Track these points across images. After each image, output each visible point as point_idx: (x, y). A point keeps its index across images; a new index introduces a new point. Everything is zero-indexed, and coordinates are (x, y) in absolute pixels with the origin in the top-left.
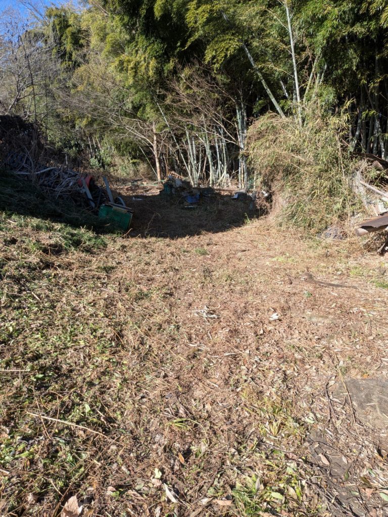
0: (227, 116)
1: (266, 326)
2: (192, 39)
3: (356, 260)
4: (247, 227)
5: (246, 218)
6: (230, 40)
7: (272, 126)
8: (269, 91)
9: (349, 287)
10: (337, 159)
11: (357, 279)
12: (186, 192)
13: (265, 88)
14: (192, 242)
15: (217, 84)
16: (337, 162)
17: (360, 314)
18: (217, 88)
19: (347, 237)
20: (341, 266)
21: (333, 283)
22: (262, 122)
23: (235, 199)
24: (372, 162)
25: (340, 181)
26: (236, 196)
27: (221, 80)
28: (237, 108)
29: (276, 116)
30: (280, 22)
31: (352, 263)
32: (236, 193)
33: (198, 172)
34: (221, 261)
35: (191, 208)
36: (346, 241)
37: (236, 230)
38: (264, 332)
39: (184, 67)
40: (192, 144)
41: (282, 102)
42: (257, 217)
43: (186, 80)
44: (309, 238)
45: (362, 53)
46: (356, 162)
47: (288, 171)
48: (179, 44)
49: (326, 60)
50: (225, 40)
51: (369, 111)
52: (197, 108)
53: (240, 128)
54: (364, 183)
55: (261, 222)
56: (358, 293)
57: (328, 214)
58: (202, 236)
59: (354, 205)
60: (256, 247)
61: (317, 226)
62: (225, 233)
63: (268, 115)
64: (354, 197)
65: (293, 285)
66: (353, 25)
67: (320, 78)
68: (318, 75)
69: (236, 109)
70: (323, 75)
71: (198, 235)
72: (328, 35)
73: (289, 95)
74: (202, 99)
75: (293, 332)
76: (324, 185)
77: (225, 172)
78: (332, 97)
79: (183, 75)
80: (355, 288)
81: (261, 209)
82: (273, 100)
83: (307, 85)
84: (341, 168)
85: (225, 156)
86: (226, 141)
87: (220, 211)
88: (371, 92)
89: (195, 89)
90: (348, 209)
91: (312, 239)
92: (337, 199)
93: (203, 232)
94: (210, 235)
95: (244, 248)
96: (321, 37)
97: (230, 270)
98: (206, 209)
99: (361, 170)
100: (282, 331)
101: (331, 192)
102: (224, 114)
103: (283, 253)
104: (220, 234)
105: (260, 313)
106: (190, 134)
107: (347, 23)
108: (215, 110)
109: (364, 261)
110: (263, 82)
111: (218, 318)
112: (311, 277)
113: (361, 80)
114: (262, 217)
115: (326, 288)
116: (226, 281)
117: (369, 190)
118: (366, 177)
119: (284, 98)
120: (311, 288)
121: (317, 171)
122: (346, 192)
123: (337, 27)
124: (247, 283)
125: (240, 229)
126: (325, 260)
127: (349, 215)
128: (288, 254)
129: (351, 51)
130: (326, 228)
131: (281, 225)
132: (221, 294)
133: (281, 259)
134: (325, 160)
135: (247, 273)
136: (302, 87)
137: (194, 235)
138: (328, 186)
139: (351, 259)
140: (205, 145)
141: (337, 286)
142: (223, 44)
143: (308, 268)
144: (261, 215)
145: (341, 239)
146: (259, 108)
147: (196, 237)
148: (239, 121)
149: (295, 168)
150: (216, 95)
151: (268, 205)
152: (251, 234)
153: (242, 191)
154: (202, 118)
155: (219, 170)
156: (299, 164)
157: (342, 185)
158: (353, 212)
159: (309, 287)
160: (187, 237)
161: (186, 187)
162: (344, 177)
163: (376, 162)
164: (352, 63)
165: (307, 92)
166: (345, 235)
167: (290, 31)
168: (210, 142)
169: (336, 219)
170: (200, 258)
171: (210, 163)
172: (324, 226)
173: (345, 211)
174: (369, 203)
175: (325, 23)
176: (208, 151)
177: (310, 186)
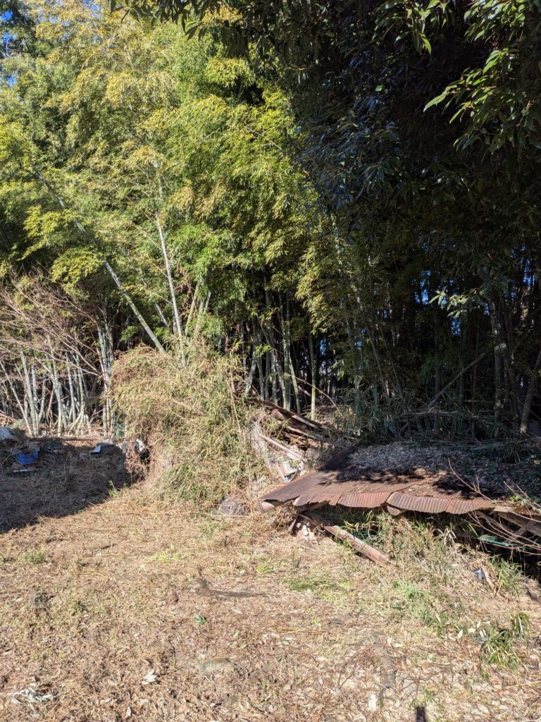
0: (84, 340)
1: (136, 698)
2: (33, 248)
3: (263, 546)
4: (114, 502)
5: (111, 488)
6: (87, 255)
7: (146, 364)
8: (140, 318)
9: (257, 595)
10: (230, 408)
11: (266, 580)
12: (16, 447)
13: (136, 313)
14: (21, 539)
15: (70, 299)
16: (230, 411)
17: (272, 643)
18: (69, 304)
19: (250, 511)
20: (244, 559)
21: (234, 590)
22: (132, 358)
23: (97, 453)
24: (271, 410)
25: (236, 436)
26: (98, 450)
27: (77, 296)
28: (99, 330)
29: (150, 350)
30: (150, 240)
31: (259, 552)
32: (98, 445)
33: (38, 413)
34: (68, 575)
35: (24, 472)
36: (249, 517)
37: (95, 509)
38: (133, 712)
39: (20, 275)
40: (30, 375)
41: (159, 330)
42: (129, 486)
43: (24, 291)
44: (202, 516)
45: (250, 283)
46: (252, 411)
47: (169, 423)
48: (15, 247)
49: (209, 288)
50: (80, 255)
51: (263, 345)
52: (40, 329)
53: (104, 356)
54: (264, 437)
55: (134, 492)
56: (268, 605)
57: (224, 479)
58: (38, 526)
59: (255, 466)
60: (126, 538)
61: (212, 496)
62: (77, 516)
63: (139, 348)
64: (254, 456)
65: (180, 604)
66: (235, 256)
67: (204, 306)
68: (202, 303)
69: (97, 332)
70: (207, 303)
71: (31, 524)
72: (208, 262)
73: (168, 322)
74: (47, 317)
75: (177, 703)
76: (216, 442)
77: (82, 413)
78: (219, 329)
79: (19, 286)
80: (263, 595)
81: (133, 473)
82: (147, 328)
83: (188, 314)
84: (236, 419)
85: (81, 391)
86: (84, 372)
87: (71, 478)
88: (263, 325)
89: (37, 305)
90: (249, 473)
91: (205, 517)
92: (233, 459)
93: (41, 519)
94: (53, 522)
95: (106, 542)
96: (201, 263)
97: (81, 591)
98: (48, 476)
99: (259, 421)
100: (161, 704)
101: (226, 451)
102: (81, 337)
103: (165, 546)
104: (69, 519)
105: (127, 672)
106: (27, 362)
107: (229, 251)
108: (68, 331)
109: (273, 546)
110: (133, 307)
111: (55, 699)
112: (205, 584)
113: (250, 312)
114: (135, 485)
115: (226, 602)
116: (74, 615)
117: (271, 445)
118: (266, 428)
119: (162, 325)
120: (205, 606)
121: (207, 424)
122: (245, 451)
123: (219, 255)
124: (109, 612)
125: (101, 506)
126: (224, 550)
127: (250, 479)
128: (172, 547)
129: (237, 281)
130: (223, 499)
131: (162, 498)
132: (65, 644)
133: (163, 556)
134: (214, 410)
135: (109, 592)
136: (183, 316)
137: (25, 526)
138: (222, 443)
139: (257, 545)
140: (52, 377)
141: (241, 595)
142: (77, 260)
143: (200, 569)
144: (134, 482)
145: (243, 514)
146: (129, 335)
147: (28, 529)
148: (103, 347)
149: (178, 419)
150: (69, 313)
151: (144, 467)
152: (119, 515)
153: (106, 441)
154: (48, 342)
155: (72, 410)
156: (183, 413)
157: (237, 440)
158: (255, 475)
159: (202, 604)
160: (13, 531)
161: (17, 439)
162: (240, 431)
163: (275, 411)
164: (239, 293)
165: (189, 321)
166: (247, 510)
167: (165, 252)
168: (59, 372)
169: (234, 487)
170: (32, 571)
171: (59, 400)
172: (219, 497)
173: (245, 475)
174: (273, 462)
175: (205, 249)
176: (57, 385)
177: (198, 442)
